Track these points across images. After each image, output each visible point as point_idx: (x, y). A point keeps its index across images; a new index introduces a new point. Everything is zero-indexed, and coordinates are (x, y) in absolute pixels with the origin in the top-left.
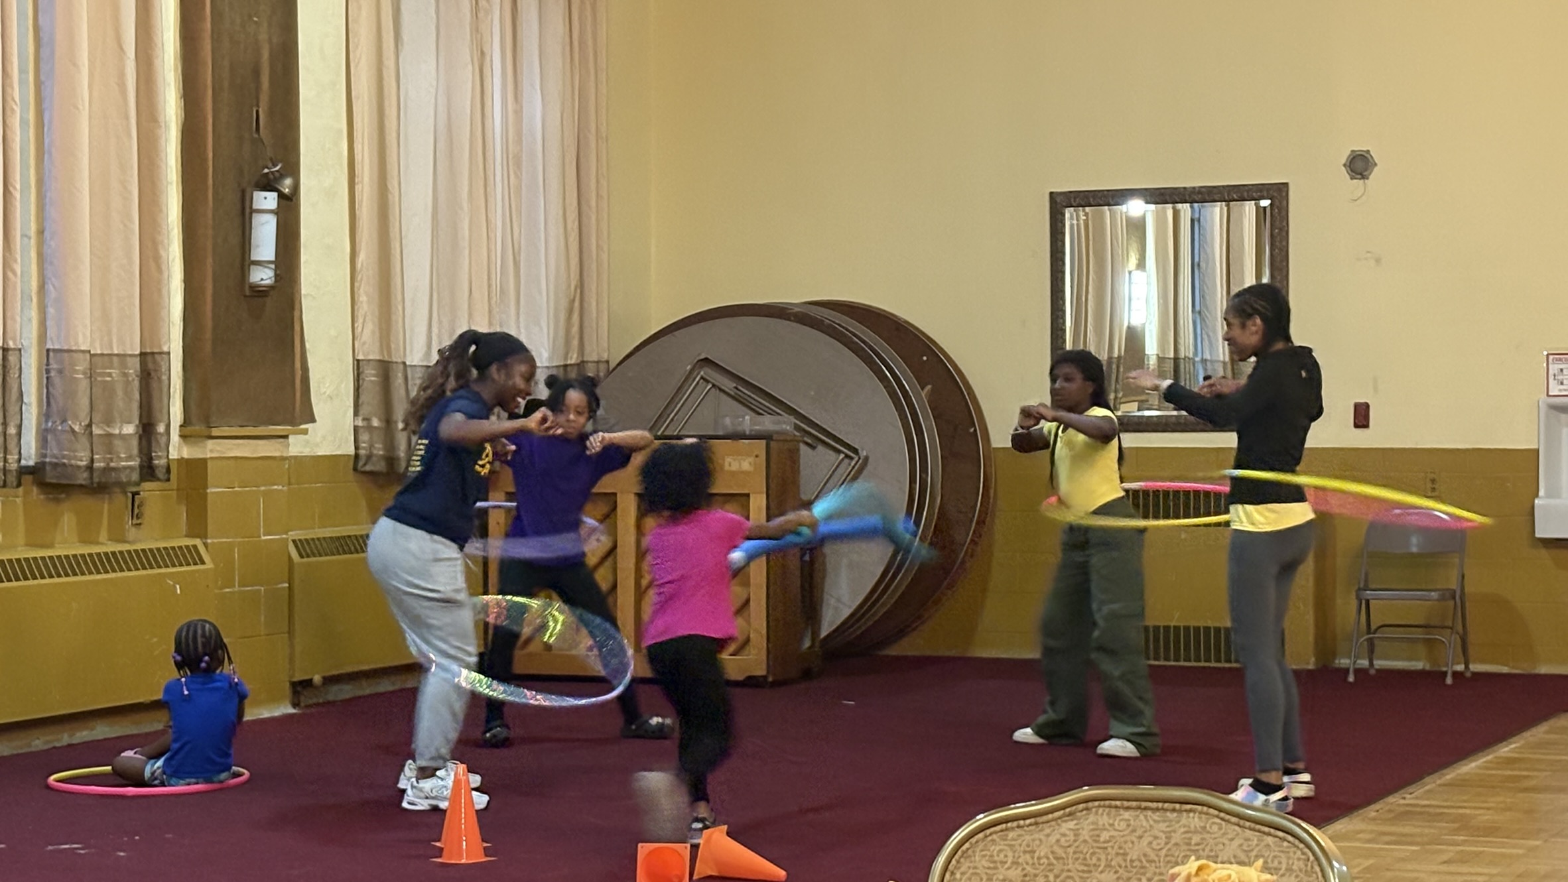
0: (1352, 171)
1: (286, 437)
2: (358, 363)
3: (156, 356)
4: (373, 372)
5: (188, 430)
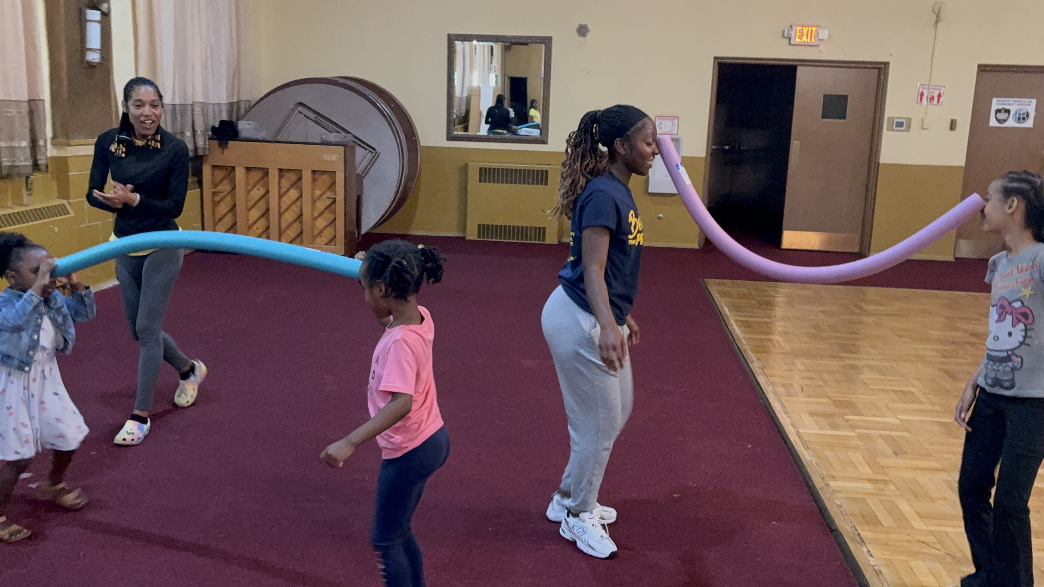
0: (580, 32)
3: (37, 102)
5: (56, 141)
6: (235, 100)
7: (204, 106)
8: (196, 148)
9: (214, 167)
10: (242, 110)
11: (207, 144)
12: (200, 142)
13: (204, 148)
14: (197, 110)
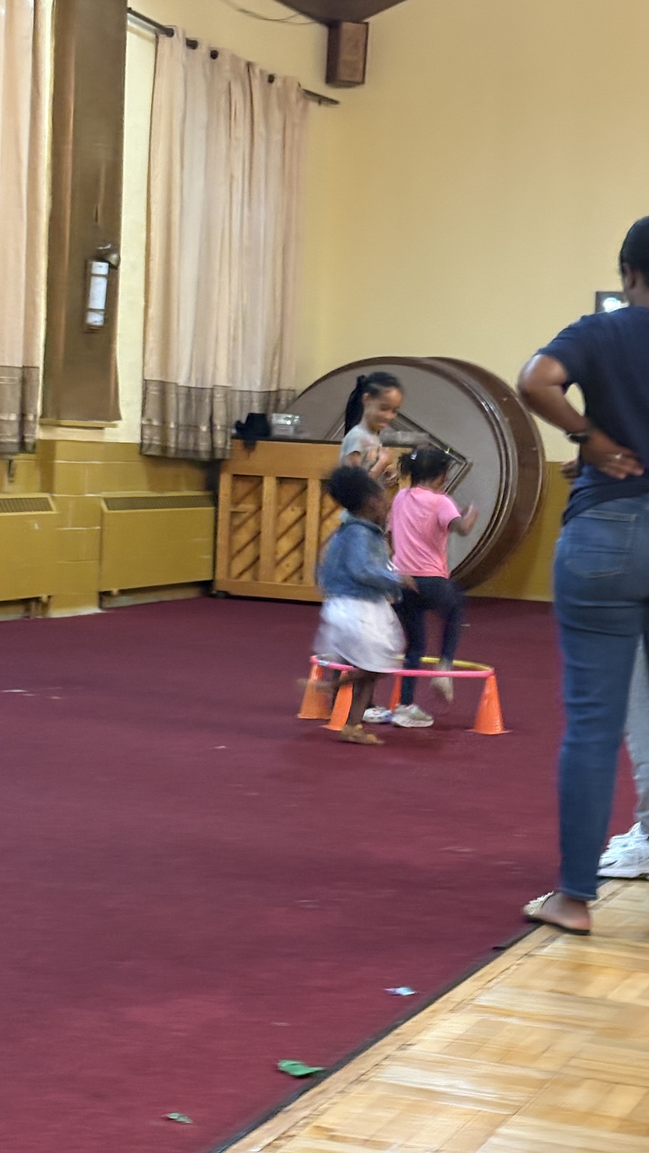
1: (101, 428)
2: (146, 383)
3: (32, 369)
4: (155, 388)
5: (45, 420)
6: (273, 388)
7: (228, 392)
8: (213, 449)
9: (237, 477)
10: (283, 402)
11: (229, 443)
12: (219, 441)
13: (224, 449)
14: (219, 396)
